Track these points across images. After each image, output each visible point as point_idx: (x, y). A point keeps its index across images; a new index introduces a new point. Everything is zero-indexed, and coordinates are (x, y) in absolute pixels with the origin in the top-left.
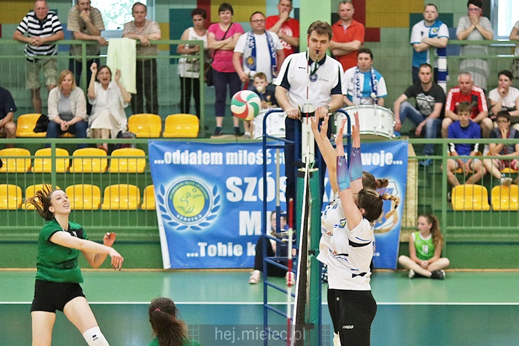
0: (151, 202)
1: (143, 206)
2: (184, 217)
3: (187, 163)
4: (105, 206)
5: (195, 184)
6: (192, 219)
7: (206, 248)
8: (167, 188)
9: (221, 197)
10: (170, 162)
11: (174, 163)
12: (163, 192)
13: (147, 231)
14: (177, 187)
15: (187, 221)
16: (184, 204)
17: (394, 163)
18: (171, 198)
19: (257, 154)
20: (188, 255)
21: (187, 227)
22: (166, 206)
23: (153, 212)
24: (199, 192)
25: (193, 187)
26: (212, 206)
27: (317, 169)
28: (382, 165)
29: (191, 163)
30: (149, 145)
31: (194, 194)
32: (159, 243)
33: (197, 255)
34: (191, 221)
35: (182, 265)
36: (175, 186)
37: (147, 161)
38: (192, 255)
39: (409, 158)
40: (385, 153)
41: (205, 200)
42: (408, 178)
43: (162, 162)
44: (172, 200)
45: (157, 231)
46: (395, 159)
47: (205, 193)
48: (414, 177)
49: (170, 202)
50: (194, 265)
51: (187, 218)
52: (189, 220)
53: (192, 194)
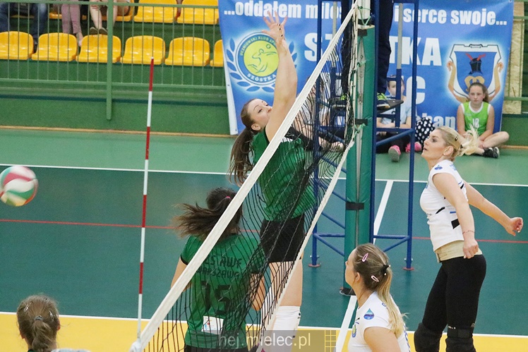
0: (220, 59)
1: (212, 63)
2: (256, 76)
3: (260, 15)
4: (168, 61)
6: (265, 79)
8: (238, 42)
10: (241, 14)
11: (246, 14)
12: (233, 48)
14: (249, 42)
15: (259, 81)
16: (256, 62)
17: (497, 23)
18: (241, 54)
21: (259, 88)
22: (235, 63)
23: (221, 69)
24: (273, 49)
25: (268, 43)
28: (483, 24)
31: (269, 50)
32: (226, 105)
36: (246, 41)
39: (514, 18)
40: (487, 12)
42: (513, 41)
43: (233, 13)
44: (243, 57)
45: (225, 91)
46: (498, 18)
48: (520, 40)
49: (241, 59)
51: (259, 77)
52: (261, 80)
53: (266, 50)
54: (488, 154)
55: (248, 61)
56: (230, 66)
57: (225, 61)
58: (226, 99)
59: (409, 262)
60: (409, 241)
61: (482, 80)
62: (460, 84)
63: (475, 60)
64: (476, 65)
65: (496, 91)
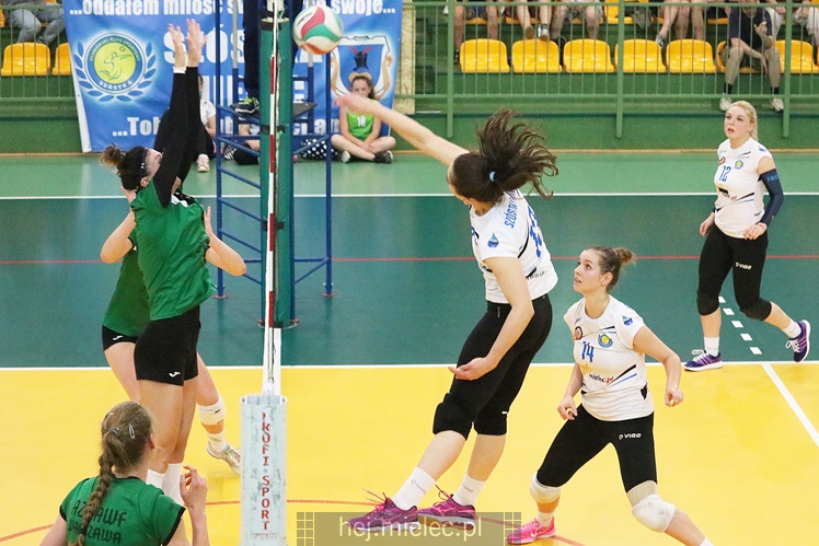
0: (64, 66)
1: (55, 71)
2: (109, 84)
3: (112, 13)
5: (123, 41)
6: (120, 87)
7: (138, 124)
8: (87, 46)
9: (157, 58)
10: (90, 13)
11: (96, 13)
12: (81, 52)
13: (60, 103)
14: (100, 44)
15: (113, 90)
16: (109, 68)
17: (385, 11)
18: (91, 60)
20: (115, 134)
21: (112, 97)
22: (84, 70)
23: (68, 78)
24: (128, 52)
25: (120, 45)
26: (146, 70)
28: (369, 14)
29: (118, 13)
31: (122, 53)
32: (76, 119)
33: (125, 133)
34: (118, 89)
36: (97, 43)
38: (120, 134)
39: (404, 4)
41: (137, 62)
42: (403, 31)
43: (80, 12)
44: (93, 62)
45: (74, 103)
46: (385, 6)
47: (136, 53)
48: (411, 29)
49: (91, 65)
51: (113, 85)
53: (119, 53)
54: (380, 158)
55: (99, 66)
56: (80, 73)
57: (73, 67)
58: (76, 112)
59: (329, 287)
60: (329, 263)
61: (369, 76)
62: (344, 84)
63: (360, 54)
64: (361, 59)
65: (385, 88)
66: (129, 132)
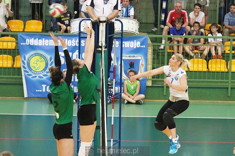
0: (18, 64)
1: (15, 66)
2: (35, 71)
3: (37, 45)
5: (41, 55)
6: (39, 72)
7: (46, 87)
8: (27, 57)
10: (28, 44)
11: (31, 44)
12: (25, 59)
13: (16, 78)
15: (36, 74)
16: (35, 65)
17: (141, 47)
18: (29, 62)
19: (73, 41)
20: (37, 91)
21: (36, 76)
22: (26, 66)
23: (19, 69)
24: (43, 59)
25: (40, 57)
26: (49, 66)
27: (106, 49)
28: (135, 47)
29: (39, 45)
30: (19, 35)
31: (41, 60)
32: (22, 84)
33: (41, 91)
34: (39, 74)
35: (34, 95)
36: (31, 56)
37: (17, 43)
38: (39, 91)
39: (148, 44)
40: (137, 42)
41: (46, 63)
42: (148, 54)
43: (25, 44)
45: (21, 78)
46: (141, 45)
47: (46, 60)
48: (151, 54)
49: (28, 64)
50: (39, 96)
52: (38, 73)
53: (39, 60)
55: (32, 65)
56: (24, 67)
57: (21, 65)
58: (22, 82)
60: (120, 142)
62: (125, 74)
63: (131, 63)
64: (132, 65)
66: (42, 90)
